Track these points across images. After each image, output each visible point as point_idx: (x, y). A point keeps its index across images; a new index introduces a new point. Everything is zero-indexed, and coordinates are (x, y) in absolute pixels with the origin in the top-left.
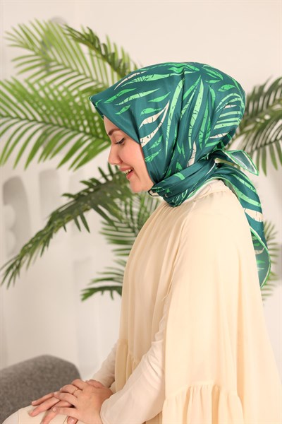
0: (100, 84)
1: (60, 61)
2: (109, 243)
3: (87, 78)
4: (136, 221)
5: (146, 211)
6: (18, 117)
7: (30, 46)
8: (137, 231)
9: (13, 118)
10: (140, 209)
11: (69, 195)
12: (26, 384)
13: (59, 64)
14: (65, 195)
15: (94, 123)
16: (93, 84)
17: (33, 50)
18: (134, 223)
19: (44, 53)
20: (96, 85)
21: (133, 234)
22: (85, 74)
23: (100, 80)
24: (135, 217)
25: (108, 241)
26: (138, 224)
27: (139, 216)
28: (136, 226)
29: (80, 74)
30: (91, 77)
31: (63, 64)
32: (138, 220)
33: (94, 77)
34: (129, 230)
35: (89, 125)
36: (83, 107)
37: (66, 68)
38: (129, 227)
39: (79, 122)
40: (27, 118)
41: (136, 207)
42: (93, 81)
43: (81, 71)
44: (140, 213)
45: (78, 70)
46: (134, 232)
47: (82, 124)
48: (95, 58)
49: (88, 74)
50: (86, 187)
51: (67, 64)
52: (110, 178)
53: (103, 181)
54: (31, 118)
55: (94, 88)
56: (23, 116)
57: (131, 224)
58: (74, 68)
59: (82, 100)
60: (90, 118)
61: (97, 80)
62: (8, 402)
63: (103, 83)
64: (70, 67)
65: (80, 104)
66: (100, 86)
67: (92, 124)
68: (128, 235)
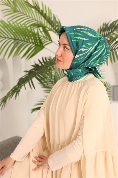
0: (39, 22)
1: (22, 12)
2: (42, 88)
3: (33, 19)
4: (53, 79)
5: (57, 75)
6: (5, 37)
7: (9, 5)
8: (53, 83)
9: (2, 37)
10: (55, 74)
11: (26, 71)
12: (9, 149)
13: (21, 13)
14: (25, 71)
15: (36, 38)
16: (36, 22)
17: (10, 7)
18: (52, 80)
19: (15, 8)
20: (37, 22)
21: (52, 84)
22: (32, 17)
23: (39, 20)
24: (53, 77)
25: (41, 87)
26: (54, 80)
27: (55, 77)
28: (53, 81)
29: (30, 18)
30: (35, 19)
31: (23, 13)
32: (54, 78)
33: (36, 19)
34: (50, 82)
35: (34, 39)
36: (31, 31)
37: (24, 15)
38: (50, 81)
39: (30, 37)
40: (8, 37)
41: (53, 73)
42: (36, 20)
43: (31, 16)
44: (55, 75)
45: (29, 16)
46: (52, 83)
47: (31, 38)
48: (37, 13)
49: (34, 18)
50: (33, 67)
51: (25, 13)
52: (43, 63)
53: (40, 65)
54: (10, 37)
55: (36, 24)
56: (7, 37)
57: (51, 80)
58: (28, 15)
59: (31, 28)
60: (34, 36)
61: (38, 20)
62: (2, 156)
63: (40, 22)
64: (26, 14)
65: (30, 30)
66: (39, 23)
67: (35, 38)
68: (50, 84)
